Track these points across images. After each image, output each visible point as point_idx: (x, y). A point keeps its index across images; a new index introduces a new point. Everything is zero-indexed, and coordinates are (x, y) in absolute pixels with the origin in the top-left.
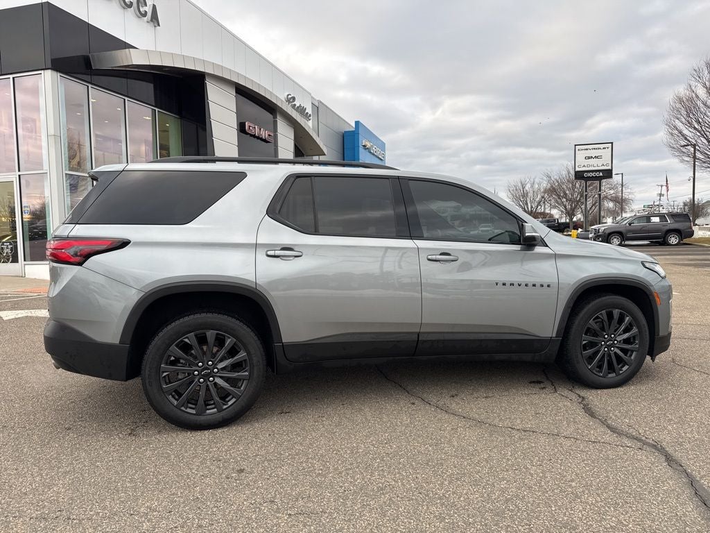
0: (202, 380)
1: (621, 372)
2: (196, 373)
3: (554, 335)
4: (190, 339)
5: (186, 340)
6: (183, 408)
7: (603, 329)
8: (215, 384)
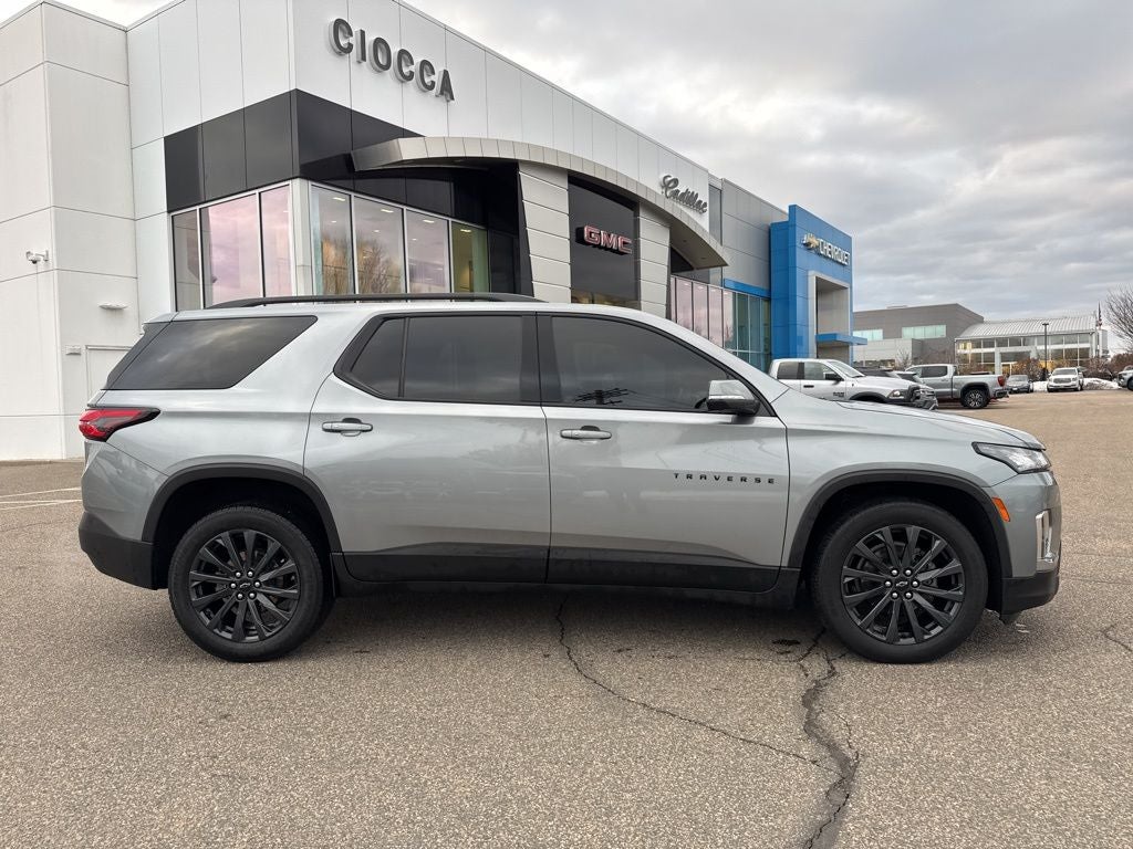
0: (240, 595)
1: (926, 637)
2: (233, 585)
3: (785, 564)
4: (224, 540)
5: (220, 541)
6: (216, 631)
7: (888, 561)
8: (257, 602)
